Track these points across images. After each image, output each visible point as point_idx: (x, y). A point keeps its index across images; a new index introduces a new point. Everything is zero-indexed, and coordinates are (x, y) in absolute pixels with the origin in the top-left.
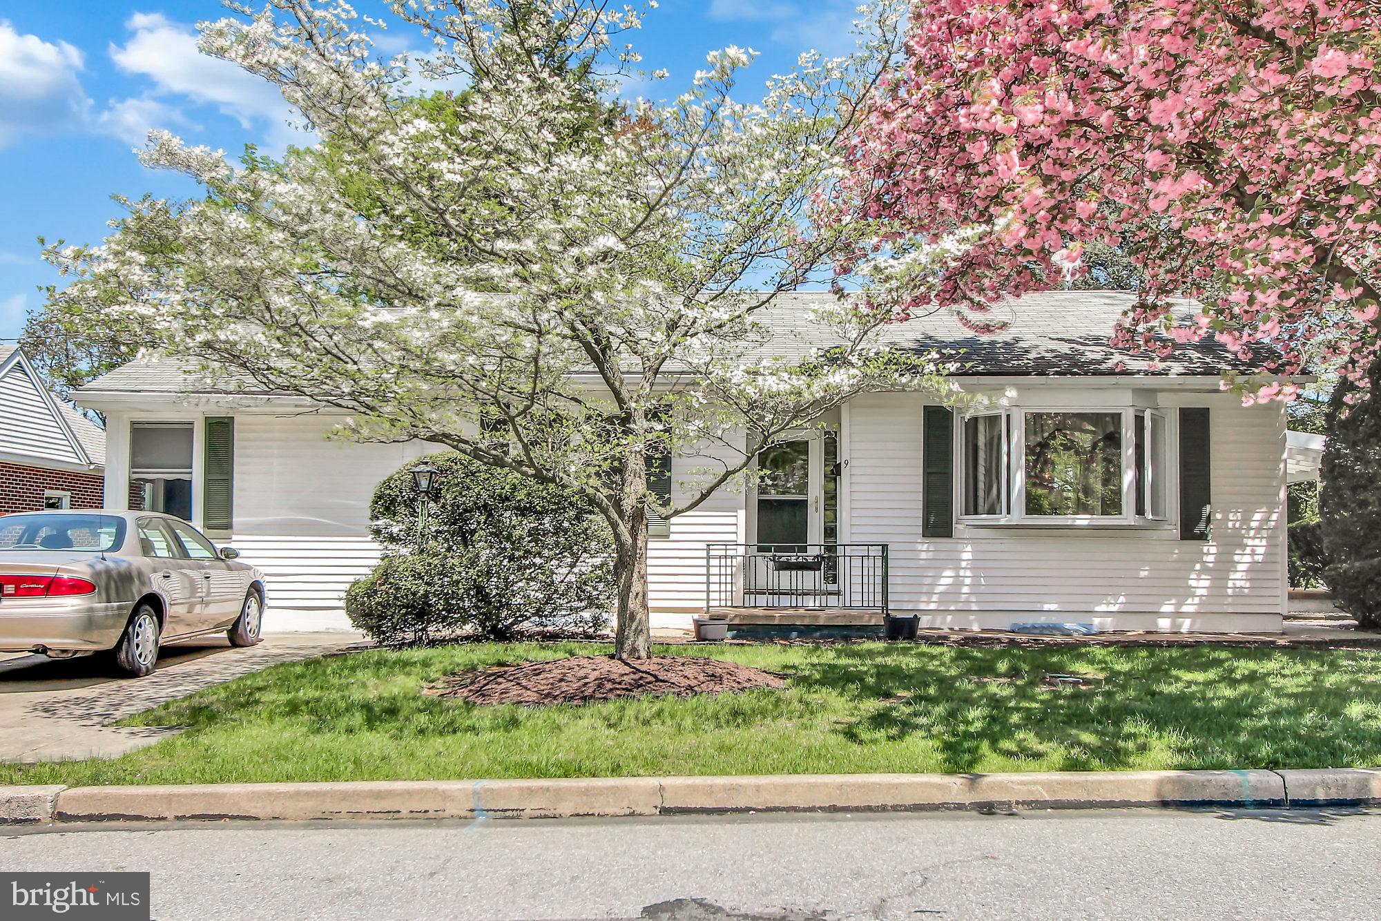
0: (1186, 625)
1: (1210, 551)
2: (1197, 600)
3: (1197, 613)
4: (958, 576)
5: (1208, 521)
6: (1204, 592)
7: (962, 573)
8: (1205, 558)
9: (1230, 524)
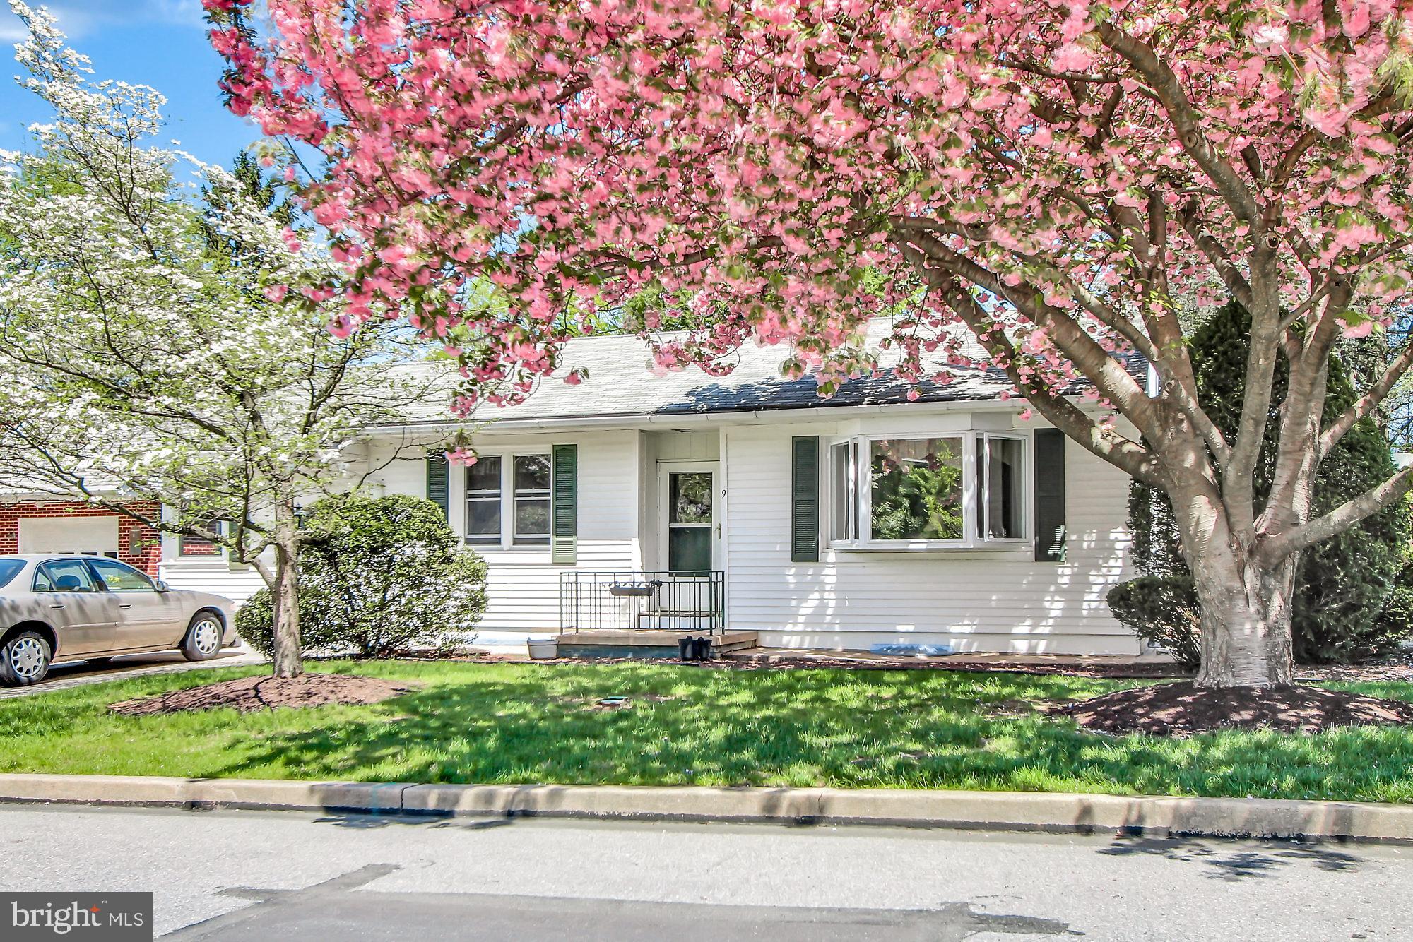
0: (1042, 647)
1: (1065, 572)
2: (1051, 622)
3: (1051, 635)
4: (822, 599)
5: (1063, 541)
6: (1058, 613)
7: (826, 595)
8: (1060, 580)
9: (1085, 545)
